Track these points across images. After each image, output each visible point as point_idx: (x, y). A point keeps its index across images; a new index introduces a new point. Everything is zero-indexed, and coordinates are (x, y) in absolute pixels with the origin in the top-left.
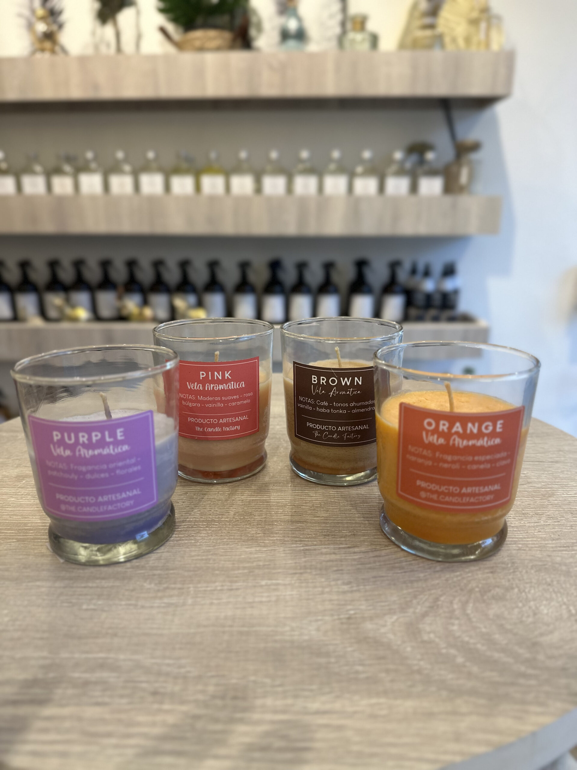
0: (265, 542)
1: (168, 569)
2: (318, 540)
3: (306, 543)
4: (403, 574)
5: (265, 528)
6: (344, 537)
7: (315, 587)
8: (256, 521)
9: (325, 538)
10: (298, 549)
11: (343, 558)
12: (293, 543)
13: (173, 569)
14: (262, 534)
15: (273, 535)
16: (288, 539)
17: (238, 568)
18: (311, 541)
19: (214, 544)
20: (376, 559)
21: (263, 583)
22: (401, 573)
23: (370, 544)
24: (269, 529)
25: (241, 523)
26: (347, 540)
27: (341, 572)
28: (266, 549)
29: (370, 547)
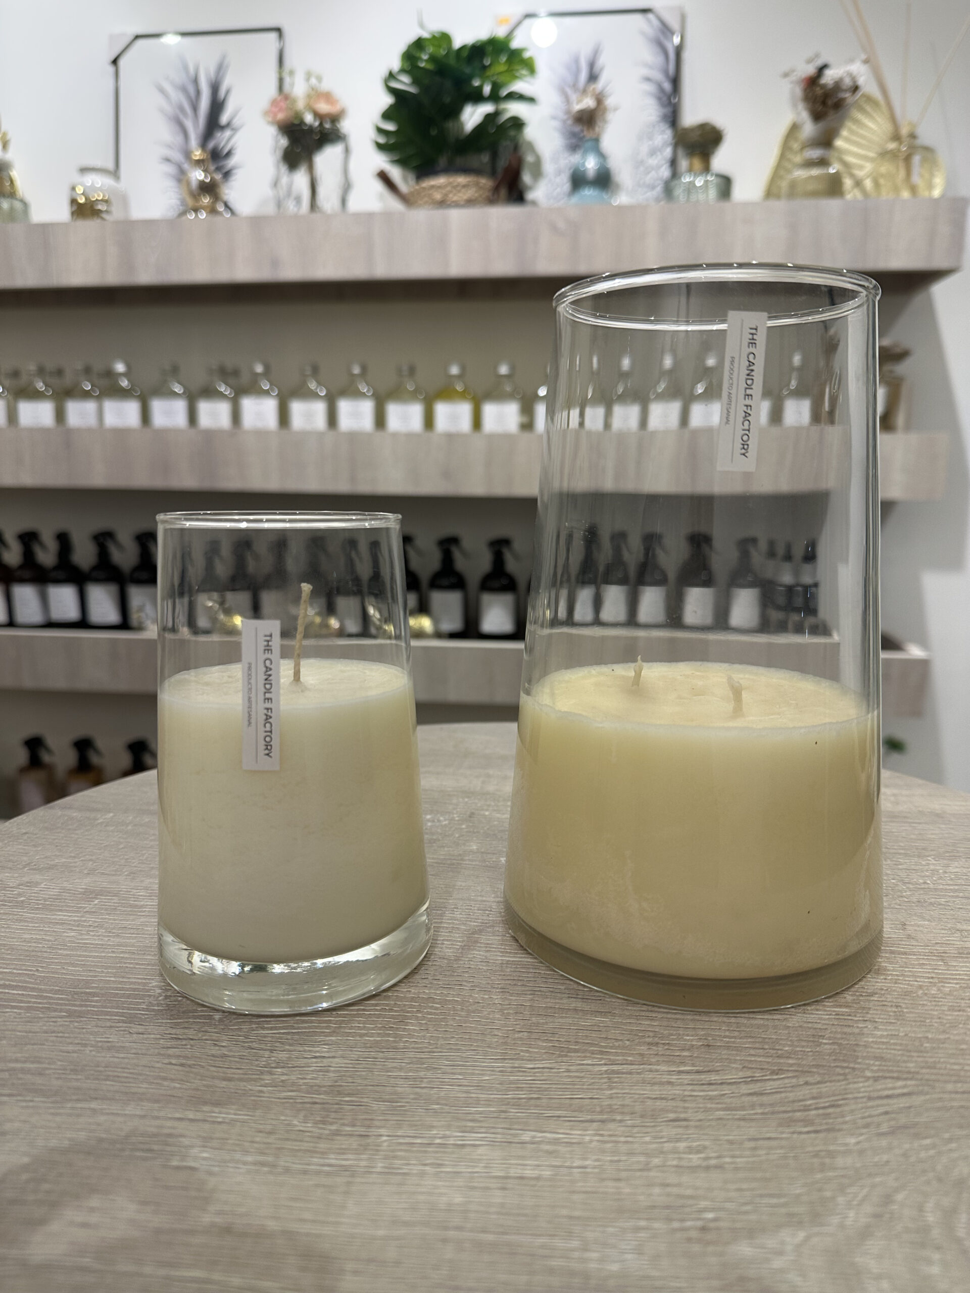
0: (531, 1050)
1: (339, 1093)
2: (637, 1054)
3: (612, 1058)
4: (813, 1135)
5: (531, 1022)
6: (688, 1050)
7: (631, 1153)
8: (513, 1005)
9: (650, 1049)
10: (597, 1068)
11: (686, 1093)
12: (585, 1057)
13: (349, 1095)
14: (526, 1034)
15: (546, 1036)
16: (577, 1047)
17: (477, 1102)
18: (623, 1054)
19: (431, 1047)
20: (755, 1099)
21: (526, 1136)
22: (808, 1132)
23: (741, 1066)
24: (538, 1023)
25: (483, 1007)
26: (695, 1055)
27: (685, 1123)
28: (531, 1066)
29: (741, 1074)
